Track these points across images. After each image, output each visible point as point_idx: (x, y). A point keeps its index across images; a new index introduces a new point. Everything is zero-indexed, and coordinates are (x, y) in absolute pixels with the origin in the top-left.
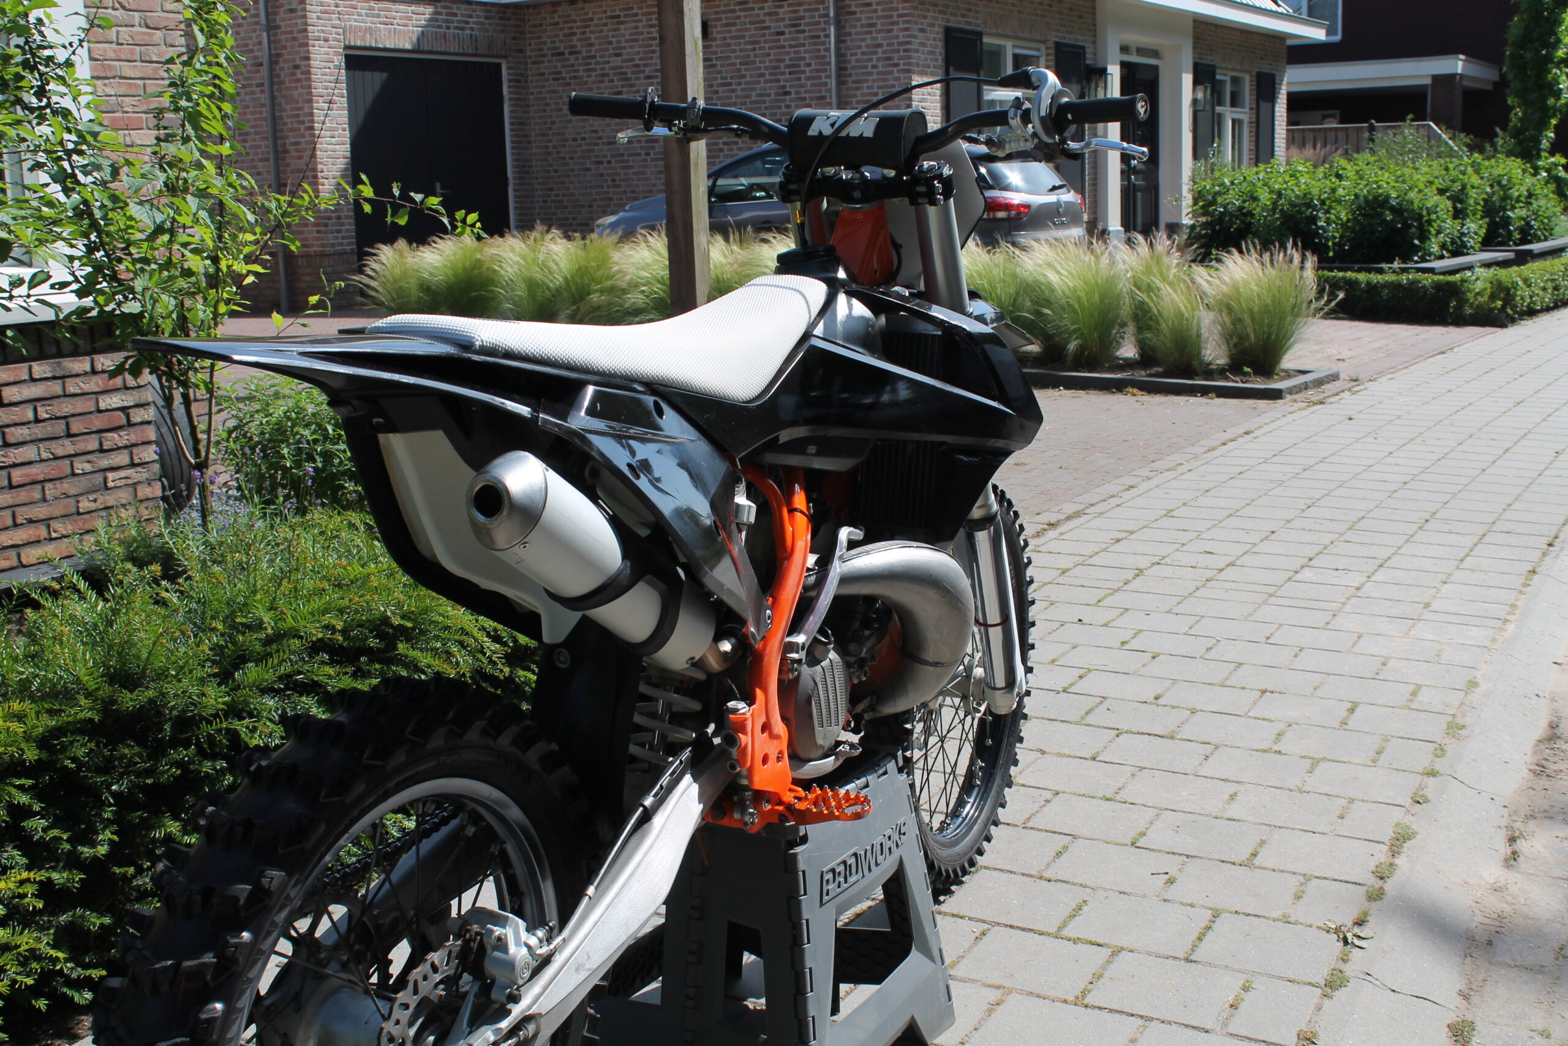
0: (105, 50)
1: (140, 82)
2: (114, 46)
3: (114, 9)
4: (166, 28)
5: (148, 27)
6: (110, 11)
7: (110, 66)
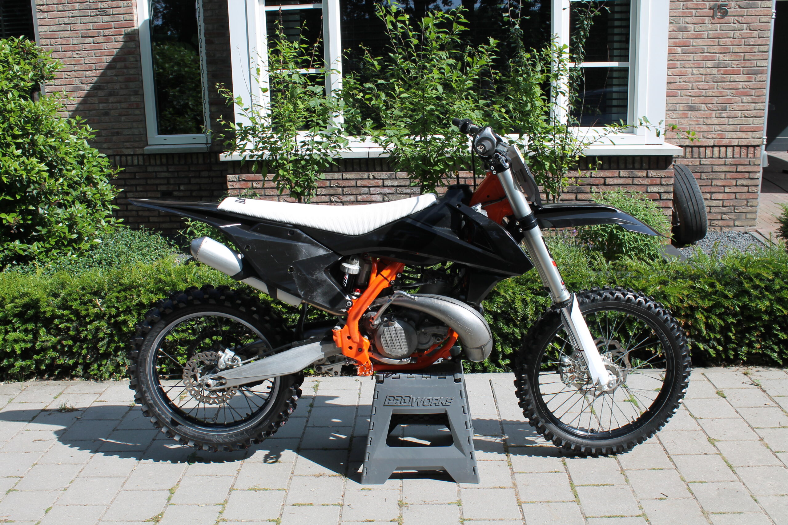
0: (726, 41)
1: (742, 54)
2: (731, 39)
3: (734, 23)
4: (760, 30)
5: (750, 30)
6: (732, 24)
7: (727, 48)
